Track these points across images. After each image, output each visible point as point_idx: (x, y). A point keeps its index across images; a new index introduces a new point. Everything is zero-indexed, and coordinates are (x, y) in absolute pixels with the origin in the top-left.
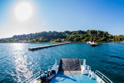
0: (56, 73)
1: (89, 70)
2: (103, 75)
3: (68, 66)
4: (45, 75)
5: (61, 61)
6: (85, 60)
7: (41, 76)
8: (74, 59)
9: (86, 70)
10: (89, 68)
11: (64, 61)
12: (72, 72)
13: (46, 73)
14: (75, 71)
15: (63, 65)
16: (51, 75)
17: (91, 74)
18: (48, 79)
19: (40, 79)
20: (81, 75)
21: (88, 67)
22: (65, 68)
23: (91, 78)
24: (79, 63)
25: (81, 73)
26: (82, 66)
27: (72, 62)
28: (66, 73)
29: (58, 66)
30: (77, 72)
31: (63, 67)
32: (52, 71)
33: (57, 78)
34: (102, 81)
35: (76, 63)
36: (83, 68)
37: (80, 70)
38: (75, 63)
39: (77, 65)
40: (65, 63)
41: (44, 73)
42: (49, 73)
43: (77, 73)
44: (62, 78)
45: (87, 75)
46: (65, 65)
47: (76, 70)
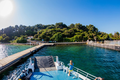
0: (33, 71)
1: (62, 66)
2: (78, 69)
3: (42, 64)
4: (24, 74)
5: (35, 59)
6: (58, 57)
7: (20, 76)
8: (47, 57)
9: (60, 66)
10: (63, 63)
11: (38, 59)
12: (47, 69)
13: (24, 72)
14: (49, 68)
15: (37, 63)
16: (28, 73)
17: (66, 69)
18: (27, 78)
19: (20, 78)
20: (57, 71)
21: (61, 63)
22: (40, 65)
23: (66, 72)
24: (52, 60)
25: (56, 69)
26: (55, 62)
27: (45, 60)
28: (42, 70)
29: (33, 64)
30: (52, 68)
31: (38, 65)
32: (29, 69)
33: (35, 76)
34: (78, 74)
35: (50, 60)
36: (57, 64)
37: (55, 66)
38: (48, 61)
39: (50, 62)
40: (39, 61)
41: (22, 72)
42: (27, 72)
43: (52, 70)
44: (40, 76)
45: (62, 70)
46: (40, 63)
47: (51, 66)
